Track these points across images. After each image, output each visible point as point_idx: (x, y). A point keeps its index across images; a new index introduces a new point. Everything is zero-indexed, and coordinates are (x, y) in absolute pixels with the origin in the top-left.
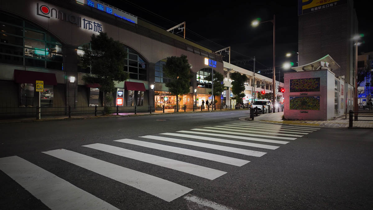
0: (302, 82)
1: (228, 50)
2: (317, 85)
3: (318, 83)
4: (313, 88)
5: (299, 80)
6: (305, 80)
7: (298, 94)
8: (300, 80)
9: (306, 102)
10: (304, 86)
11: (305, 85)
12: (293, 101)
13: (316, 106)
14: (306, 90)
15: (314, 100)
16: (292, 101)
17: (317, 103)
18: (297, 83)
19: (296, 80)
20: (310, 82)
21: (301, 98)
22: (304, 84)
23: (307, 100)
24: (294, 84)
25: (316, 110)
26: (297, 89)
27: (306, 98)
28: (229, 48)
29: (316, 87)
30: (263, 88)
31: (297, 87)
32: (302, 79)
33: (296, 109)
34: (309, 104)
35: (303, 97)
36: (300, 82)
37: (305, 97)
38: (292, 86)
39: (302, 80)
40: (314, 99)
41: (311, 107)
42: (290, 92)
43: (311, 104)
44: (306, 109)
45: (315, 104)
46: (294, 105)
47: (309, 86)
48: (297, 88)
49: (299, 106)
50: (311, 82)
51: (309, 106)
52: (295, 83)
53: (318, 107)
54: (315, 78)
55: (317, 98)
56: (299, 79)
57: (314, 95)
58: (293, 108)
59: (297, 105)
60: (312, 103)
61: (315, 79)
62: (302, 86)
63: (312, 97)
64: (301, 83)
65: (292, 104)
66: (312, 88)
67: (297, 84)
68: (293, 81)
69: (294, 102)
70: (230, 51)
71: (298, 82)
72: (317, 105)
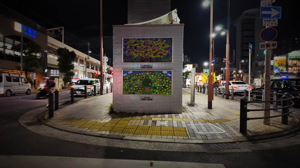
0: (144, 44)
1: (61, 30)
2: (167, 51)
3: (169, 48)
4: (162, 57)
5: (138, 41)
6: (149, 40)
7: (136, 66)
8: (141, 41)
9: (150, 81)
10: (146, 52)
11: (148, 50)
12: (129, 79)
13: (166, 88)
14: (151, 60)
15: (162, 78)
16: (127, 78)
17: (167, 82)
18: (135, 45)
19: (134, 41)
20: (156, 45)
21: (143, 74)
22: (147, 48)
23: (152, 77)
24: (131, 47)
25: (165, 94)
26: (135, 57)
27: (151, 73)
28: (62, 28)
29: (166, 54)
30: (96, 70)
31: (136, 53)
32: (143, 39)
33: (134, 93)
34: (154, 85)
35: (146, 72)
36: (140, 45)
37: (149, 72)
38: (127, 52)
39: (143, 42)
40: (162, 75)
41: (158, 89)
42: (124, 62)
43: (158, 85)
44: (149, 94)
45: (164, 85)
46: (130, 86)
47: (154, 52)
48: (135, 55)
49: (138, 88)
50: (158, 46)
51: (155, 88)
52: (132, 45)
53: (169, 89)
54: (164, 39)
55: (166, 74)
56: (139, 39)
57: (163, 69)
58: (129, 91)
59: (136, 86)
60: (159, 83)
61: (165, 41)
62: (144, 52)
63: (160, 72)
64: (143, 46)
65: (127, 83)
66: (159, 56)
67: (136, 48)
68: (128, 43)
69: (130, 81)
70: (63, 32)
71: (138, 44)
72: (167, 86)
